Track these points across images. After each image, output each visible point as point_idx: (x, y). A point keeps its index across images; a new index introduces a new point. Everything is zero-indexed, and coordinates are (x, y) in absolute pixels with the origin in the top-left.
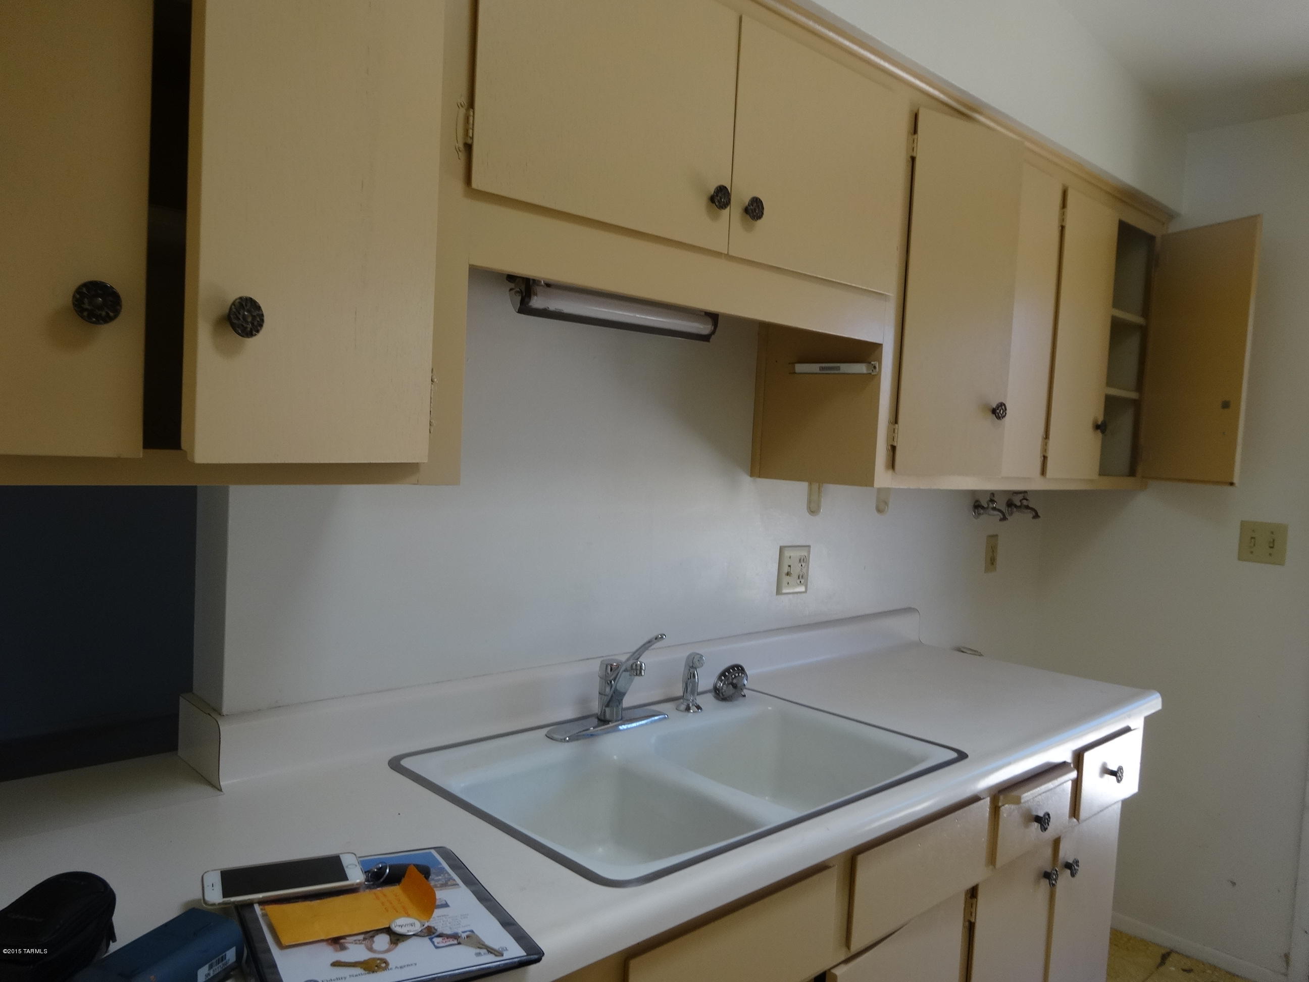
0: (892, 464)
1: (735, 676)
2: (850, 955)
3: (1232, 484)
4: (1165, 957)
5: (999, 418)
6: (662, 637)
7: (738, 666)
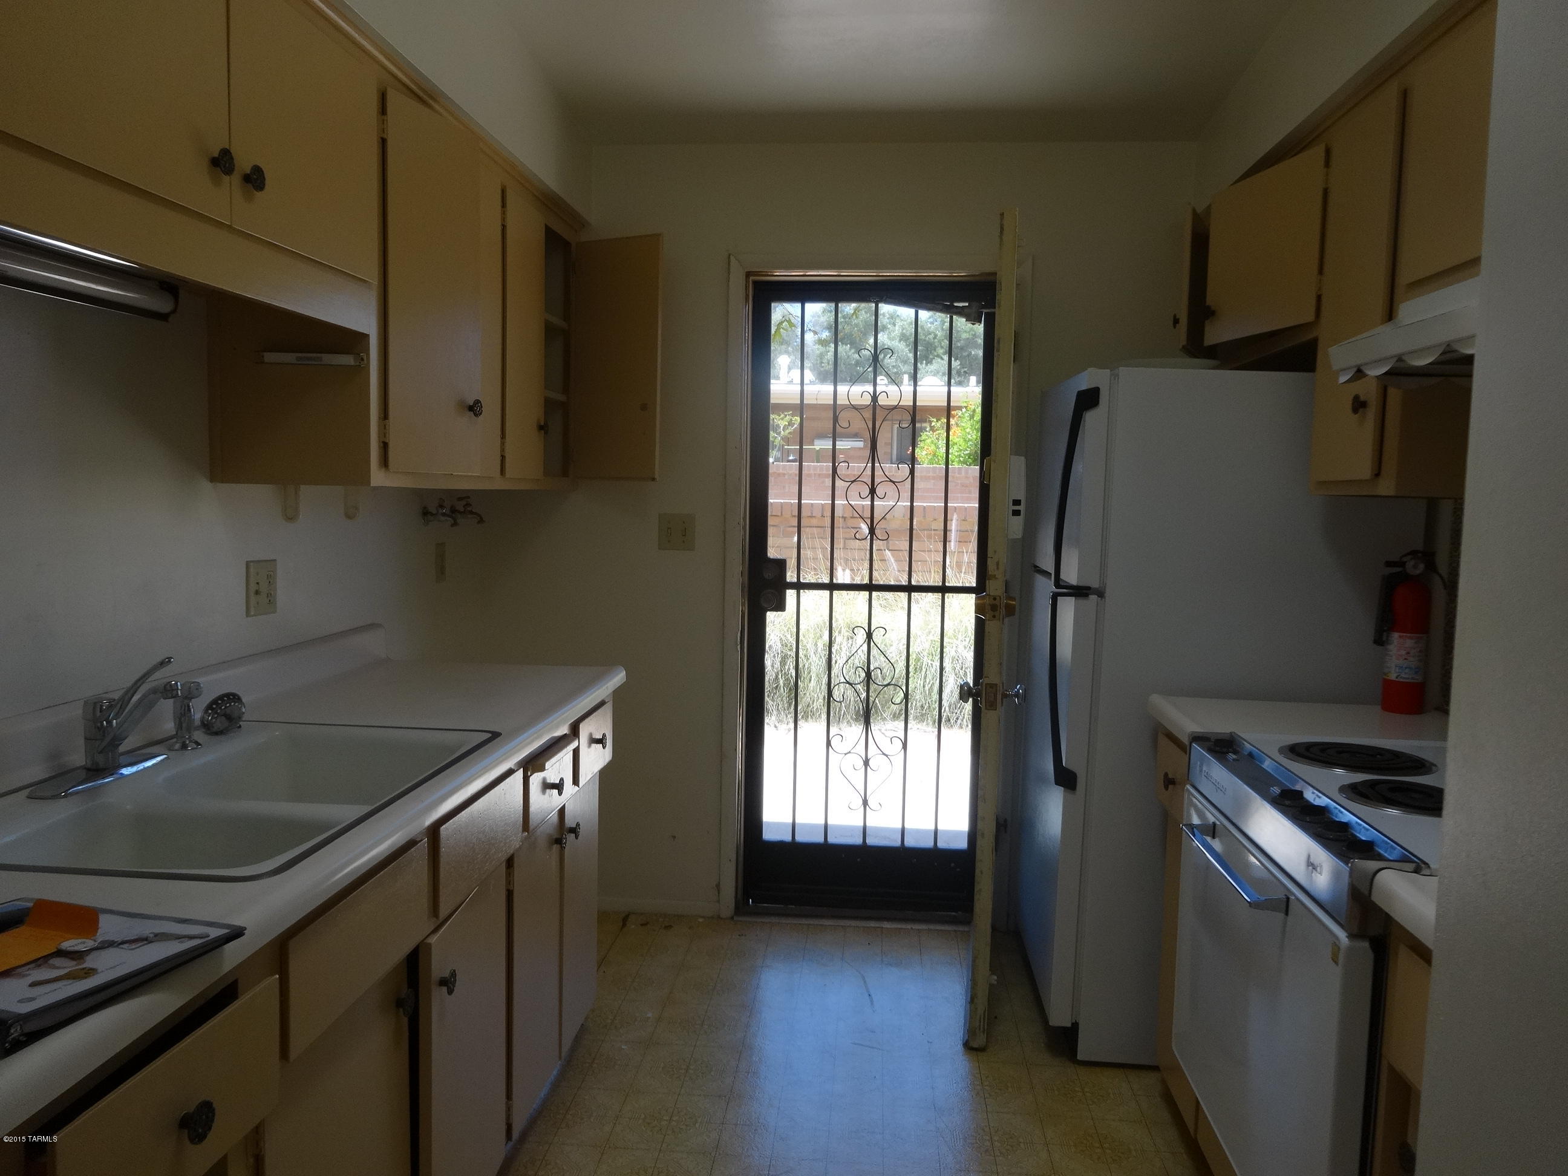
0: (385, 462)
1: (230, 705)
2: (439, 922)
3: (653, 479)
4: (625, 920)
5: (476, 415)
6: (170, 661)
7: (234, 695)
